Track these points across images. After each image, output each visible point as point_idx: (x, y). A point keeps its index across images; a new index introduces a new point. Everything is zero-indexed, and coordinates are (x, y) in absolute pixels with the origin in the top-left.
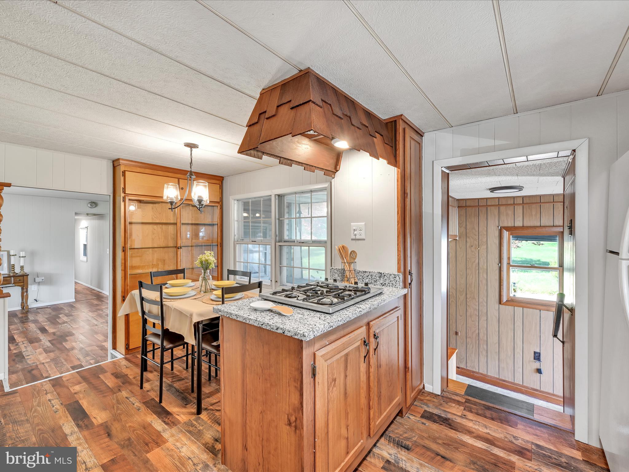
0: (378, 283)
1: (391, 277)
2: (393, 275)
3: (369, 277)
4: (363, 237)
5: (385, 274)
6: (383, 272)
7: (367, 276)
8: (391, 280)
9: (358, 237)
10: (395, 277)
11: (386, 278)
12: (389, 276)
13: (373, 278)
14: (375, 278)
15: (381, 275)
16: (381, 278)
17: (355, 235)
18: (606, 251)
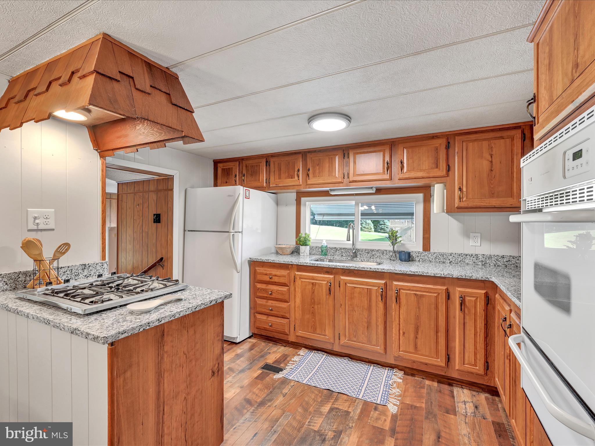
0: (81, 276)
1: (97, 266)
2: (100, 264)
3: (68, 272)
4: (51, 226)
5: (90, 265)
6: (88, 263)
7: (64, 272)
8: (98, 269)
9: (40, 227)
10: (102, 265)
11: (91, 268)
12: (95, 265)
13: (73, 272)
14: (77, 271)
15: (84, 266)
16: (86, 270)
17: (38, 224)
18: (185, 231)
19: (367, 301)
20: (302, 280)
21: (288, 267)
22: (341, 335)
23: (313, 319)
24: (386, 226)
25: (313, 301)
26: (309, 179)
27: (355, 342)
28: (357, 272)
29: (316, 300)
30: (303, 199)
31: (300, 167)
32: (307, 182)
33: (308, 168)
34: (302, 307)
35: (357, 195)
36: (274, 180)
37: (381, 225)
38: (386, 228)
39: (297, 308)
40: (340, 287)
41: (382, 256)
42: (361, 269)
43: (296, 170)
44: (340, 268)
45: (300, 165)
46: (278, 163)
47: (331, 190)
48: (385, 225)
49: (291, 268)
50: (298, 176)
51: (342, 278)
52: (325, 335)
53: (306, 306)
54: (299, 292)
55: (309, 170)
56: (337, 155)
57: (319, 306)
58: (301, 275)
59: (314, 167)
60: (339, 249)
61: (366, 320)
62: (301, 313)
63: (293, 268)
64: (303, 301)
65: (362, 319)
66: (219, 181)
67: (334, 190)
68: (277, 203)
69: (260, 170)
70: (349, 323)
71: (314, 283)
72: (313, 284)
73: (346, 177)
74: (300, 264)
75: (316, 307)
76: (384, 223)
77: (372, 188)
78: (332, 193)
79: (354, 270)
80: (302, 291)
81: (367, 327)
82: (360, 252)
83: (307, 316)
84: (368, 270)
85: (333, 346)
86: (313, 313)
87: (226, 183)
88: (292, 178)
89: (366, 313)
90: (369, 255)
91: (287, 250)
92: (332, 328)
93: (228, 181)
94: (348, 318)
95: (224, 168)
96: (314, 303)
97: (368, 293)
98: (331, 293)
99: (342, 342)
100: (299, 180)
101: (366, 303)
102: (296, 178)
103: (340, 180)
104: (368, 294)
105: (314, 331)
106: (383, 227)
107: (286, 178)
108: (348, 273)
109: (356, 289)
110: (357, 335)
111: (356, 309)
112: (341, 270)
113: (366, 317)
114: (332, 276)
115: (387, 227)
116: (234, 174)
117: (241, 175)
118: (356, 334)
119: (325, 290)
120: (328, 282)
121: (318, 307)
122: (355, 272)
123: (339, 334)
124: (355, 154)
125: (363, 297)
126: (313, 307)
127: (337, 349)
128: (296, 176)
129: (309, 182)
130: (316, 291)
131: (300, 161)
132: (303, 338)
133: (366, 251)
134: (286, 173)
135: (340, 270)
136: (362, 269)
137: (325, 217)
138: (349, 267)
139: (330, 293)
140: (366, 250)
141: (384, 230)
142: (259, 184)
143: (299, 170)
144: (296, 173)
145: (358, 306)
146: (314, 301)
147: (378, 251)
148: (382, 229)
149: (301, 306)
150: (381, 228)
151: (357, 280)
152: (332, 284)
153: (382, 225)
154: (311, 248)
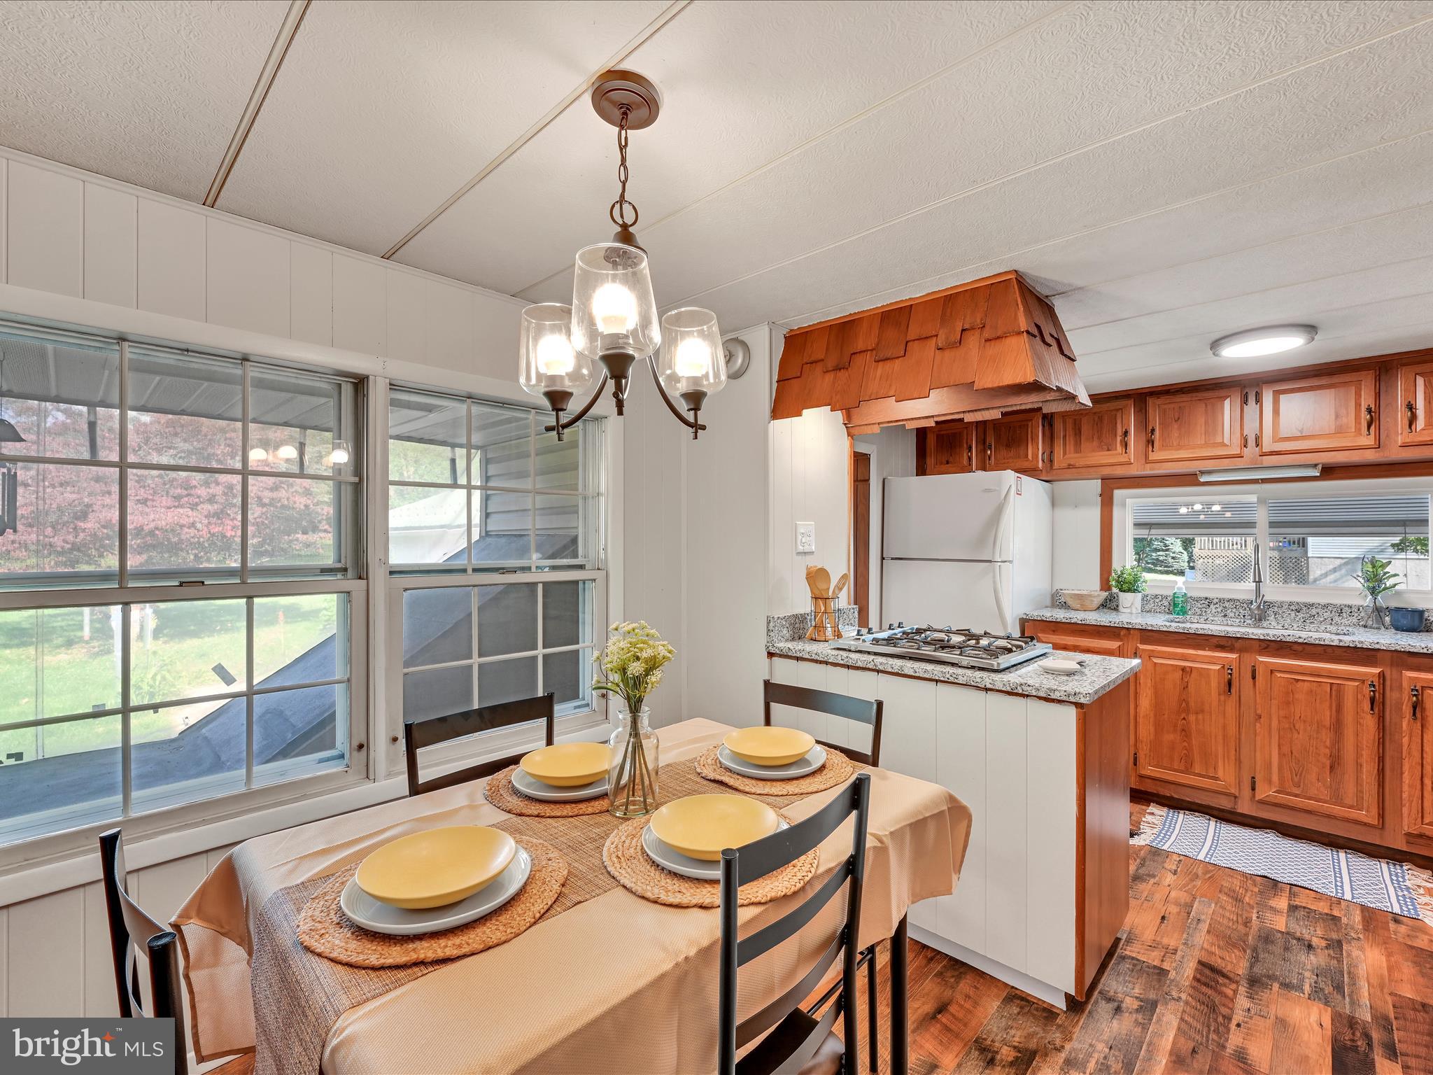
4: (812, 547)
8: (850, 617)
9: (806, 548)
11: (845, 615)
12: (848, 612)
17: (803, 545)
18: (883, 558)
19: (1331, 711)
20: (1156, 660)
21: (1119, 635)
22: (1256, 780)
23: (1185, 744)
24: (1172, 555)
25: (1184, 704)
26: (1153, 451)
27: (1296, 796)
28: (1300, 648)
29: (1192, 704)
30: (1118, 493)
31: (1129, 425)
32: (1146, 457)
33: (1151, 428)
34: (1155, 716)
35: (1264, 481)
36: (1065, 453)
37: (1156, 550)
38: (1171, 560)
39: (1144, 717)
40: (1254, 678)
41: (1337, 619)
42: (1314, 642)
43: (1120, 432)
44: (1257, 637)
45: (1129, 420)
46: (1075, 420)
47: (1202, 473)
48: (1167, 550)
49: (1125, 635)
50: (1126, 445)
51: (1261, 659)
52: (1216, 779)
53: (1166, 716)
54: (1149, 685)
55: (1153, 431)
56: (1226, 397)
57: (1200, 716)
58: (1153, 651)
59: (1164, 425)
60: (1215, 601)
61: (1328, 751)
62: (1152, 729)
63: (1131, 636)
64: (1158, 706)
65: (1317, 748)
66: (930, 461)
67: (1210, 472)
68: (1054, 503)
69: (1029, 436)
70: (1281, 755)
71: (1188, 669)
72: (1183, 669)
73: (1251, 442)
74: (1150, 628)
75: (1192, 718)
76: (1166, 546)
77: (1315, 466)
78: (1203, 479)
79: (1296, 643)
80: (1155, 683)
81: (1331, 767)
82: (1276, 609)
83: (1169, 737)
84: (1332, 644)
85: (1235, 803)
86: (1185, 732)
87: (948, 463)
88: (1108, 450)
89: (1327, 737)
90: (1301, 615)
91: (1092, 601)
92: (1235, 764)
93: (951, 459)
94: (1279, 746)
95: (942, 433)
96: (1187, 710)
97: (1334, 693)
98: (1233, 690)
99: (1260, 795)
100: (1126, 453)
101: (1327, 716)
102: (1119, 449)
103: (1236, 451)
104: (1333, 697)
105: (1187, 770)
106: (1161, 558)
107: (1093, 451)
108: (1278, 649)
109: (1300, 683)
110: (1304, 783)
111: (1300, 726)
112: (1257, 642)
113: (1328, 743)
114: (1234, 656)
115: (1173, 558)
116: (965, 445)
117: (981, 447)
118: (1300, 779)
119: (1215, 684)
120: (1223, 667)
121: (1197, 719)
122: (1296, 647)
123: (1253, 778)
124: (1277, 394)
125: (1318, 701)
126: (1184, 719)
127: (1245, 808)
128: (1118, 445)
129: (1152, 456)
130: (1192, 688)
131: (1130, 413)
132: (1158, 782)
133: (1292, 607)
134: (1093, 441)
135: (1254, 642)
136: (1317, 642)
137: (1153, 531)
138: (1282, 637)
139: (1230, 691)
140: (1291, 604)
141: (1166, 567)
142: (1026, 465)
143: (1126, 433)
144: (1119, 439)
145: (1304, 721)
146: (1187, 704)
147: (1325, 606)
148: (1157, 562)
149: (1152, 715)
150: (1157, 559)
151: (1301, 666)
152: (1234, 670)
153: (1159, 550)
154: (1144, 598)
